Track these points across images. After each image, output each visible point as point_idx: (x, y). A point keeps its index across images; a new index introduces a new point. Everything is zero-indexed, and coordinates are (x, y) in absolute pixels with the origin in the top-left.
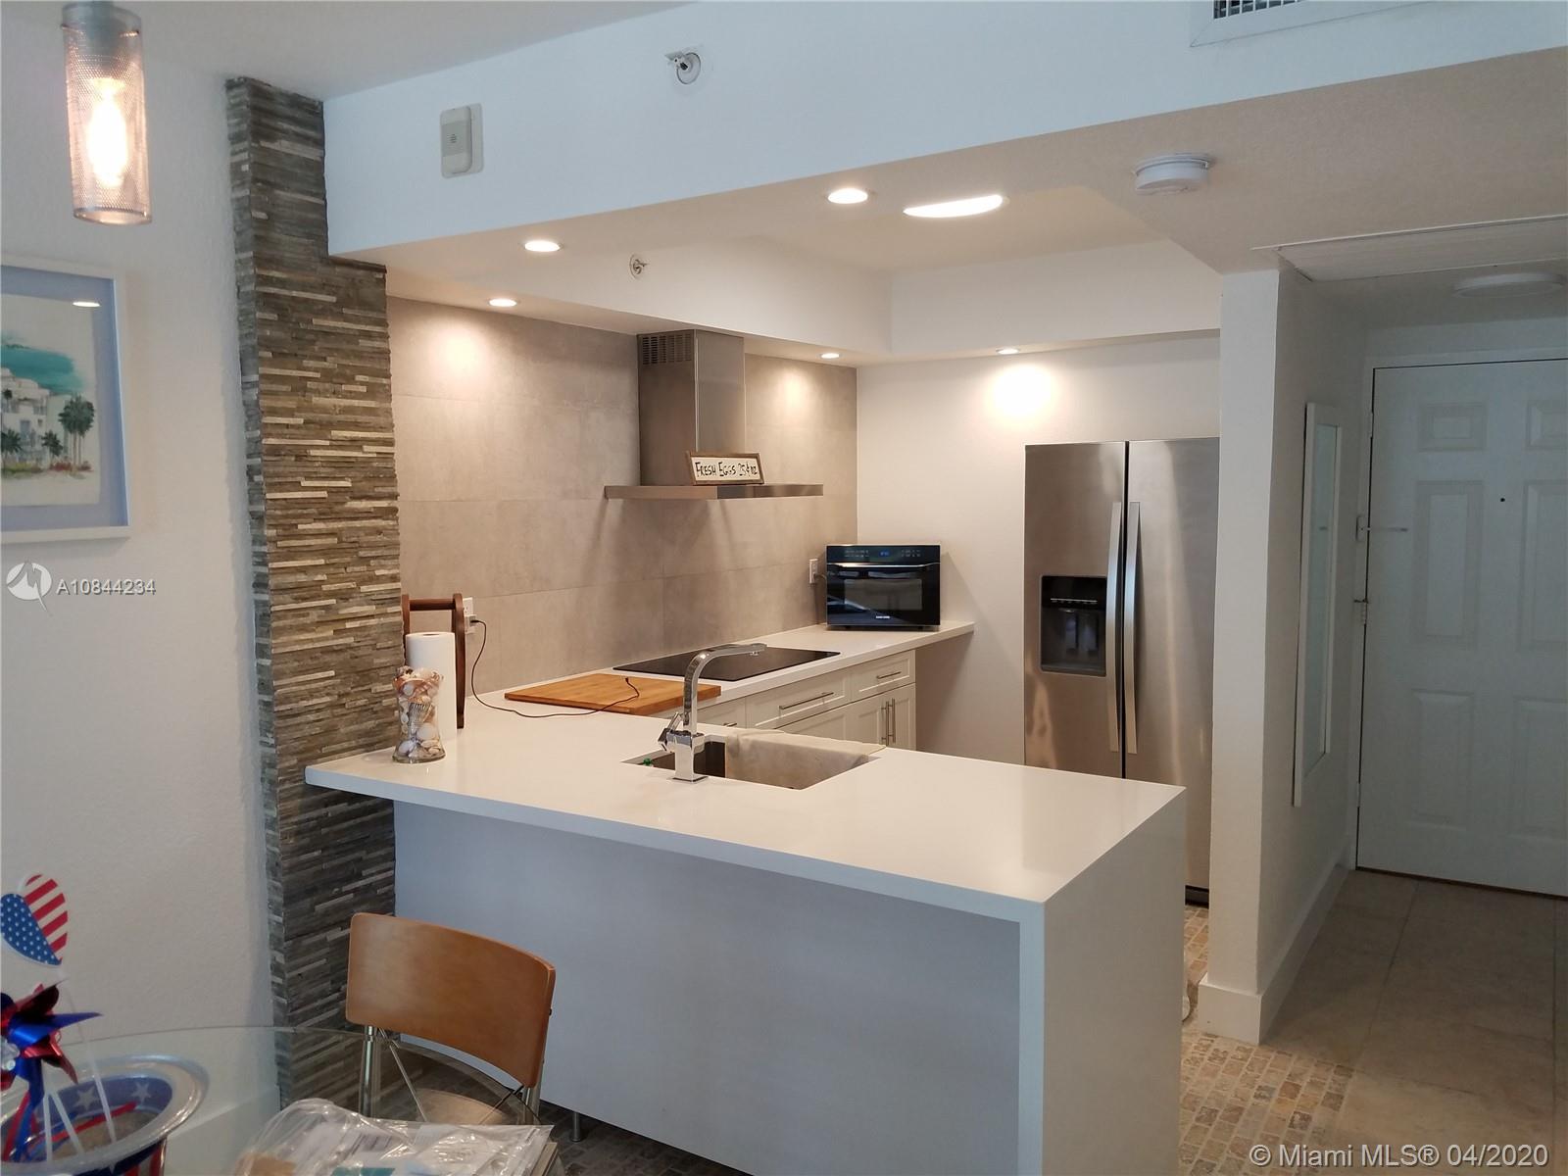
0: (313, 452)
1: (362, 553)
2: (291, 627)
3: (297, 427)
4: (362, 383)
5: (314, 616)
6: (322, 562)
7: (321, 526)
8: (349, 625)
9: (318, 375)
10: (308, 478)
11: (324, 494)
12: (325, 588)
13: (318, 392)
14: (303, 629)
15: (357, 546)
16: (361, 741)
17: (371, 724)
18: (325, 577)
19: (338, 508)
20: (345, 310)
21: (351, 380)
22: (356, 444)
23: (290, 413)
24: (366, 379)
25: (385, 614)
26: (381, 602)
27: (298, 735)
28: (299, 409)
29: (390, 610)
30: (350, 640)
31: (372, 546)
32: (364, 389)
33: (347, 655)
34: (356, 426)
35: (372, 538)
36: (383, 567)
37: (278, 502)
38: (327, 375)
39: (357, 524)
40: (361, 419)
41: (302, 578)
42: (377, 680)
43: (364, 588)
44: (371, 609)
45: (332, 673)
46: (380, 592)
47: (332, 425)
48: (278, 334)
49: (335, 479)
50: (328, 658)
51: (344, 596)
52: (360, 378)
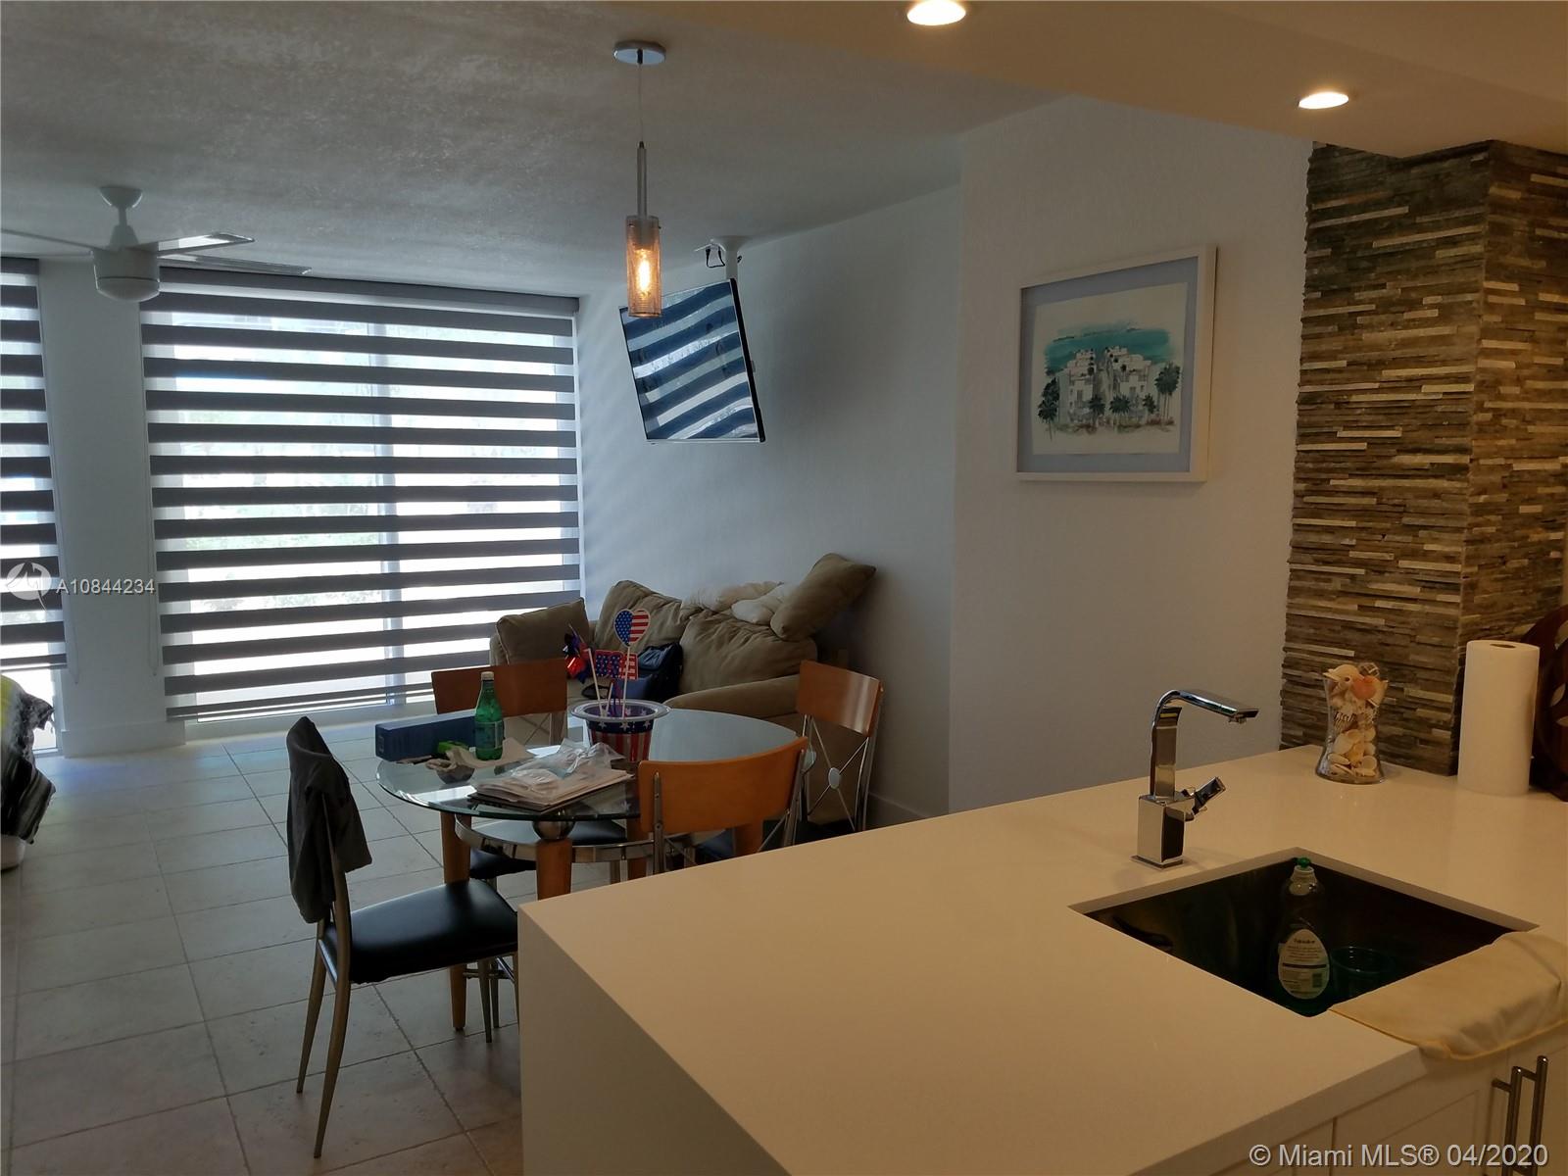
0: (1354, 398)
1: (1406, 520)
2: (1309, 589)
3: (1339, 371)
4: (1432, 306)
5: (1337, 584)
6: (1353, 524)
7: (1357, 483)
8: (1379, 603)
9: (1373, 307)
10: (1346, 428)
11: (1363, 446)
12: (1352, 554)
13: (1370, 327)
14: (1320, 594)
15: (1403, 510)
17: (1398, 731)
18: (1354, 542)
19: (1379, 463)
20: (1418, 220)
21: (1414, 305)
22: (1414, 384)
23: (1332, 356)
24: (1439, 299)
25: (1433, 602)
26: (1429, 586)
27: (1305, 706)
28: (1346, 350)
29: (1441, 597)
30: (1380, 622)
31: (1423, 513)
32: (1435, 313)
33: (1375, 638)
34: (1419, 361)
35: (1424, 503)
36: (1435, 540)
37: (1310, 454)
38: (1385, 306)
39: (1406, 483)
40: (1432, 351)
41: (1327, 539)
42: (1414, 681)
43: (1404, 564)
44: (1415, 591)
45: (1352, 653)
46: (1427, 572)
47: (1382, 364)
48: (1332, 269)
49: (1381, 428)
50: (1350, 635)
51: (1379, 569)
52: (1428, 300)
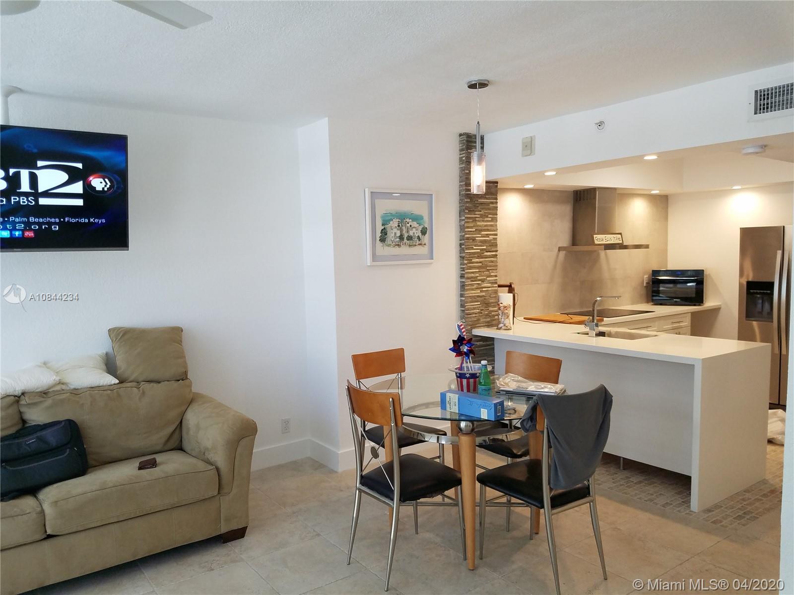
0: (477, 239)
1: (488, 268)
2: (470, 289)
3: (473, 231)
4: (490, 217)
5: (475, 286)
6: (478, 270)
7: (477, 260)
8: (484, 289)
9: (479, 216)
10: (475, 246)
11: (479, 251)
12: (478, 278)
13: (479, 221)
14: (473, 290)
15: (487, 266)
16: (486, 324)
17: (489, 319)
18: (478, 275)
19: (482, 255)
20: (487, 196)
21: (487, 217)
22: (487, 235)
23: (471, 227)
24: (491, 216)
25: (493, 287)
26: (492, 283)
27: (470, 320)
28: (474, 226)
29: (495, 285)
30: (484, 294)
31: (490, 266)
32: (490, 219)
33: (483, 298)
34: (488, 230)
35: (490, 264)
36: (493, 272)
37: (468, 253)
38: (482, 216)
39: (487, 259)
40: (489, 228)
41: (473, 275)
42: (491, 306)
43: (488, 279)
44: (489, 285)
45: (479, 303)
46: (492, 280)
47: (482, 230)
48: (470, 205)
49: (481, 246)
50: (478, 299)
51: (483, 281)
52: (489, 216)
